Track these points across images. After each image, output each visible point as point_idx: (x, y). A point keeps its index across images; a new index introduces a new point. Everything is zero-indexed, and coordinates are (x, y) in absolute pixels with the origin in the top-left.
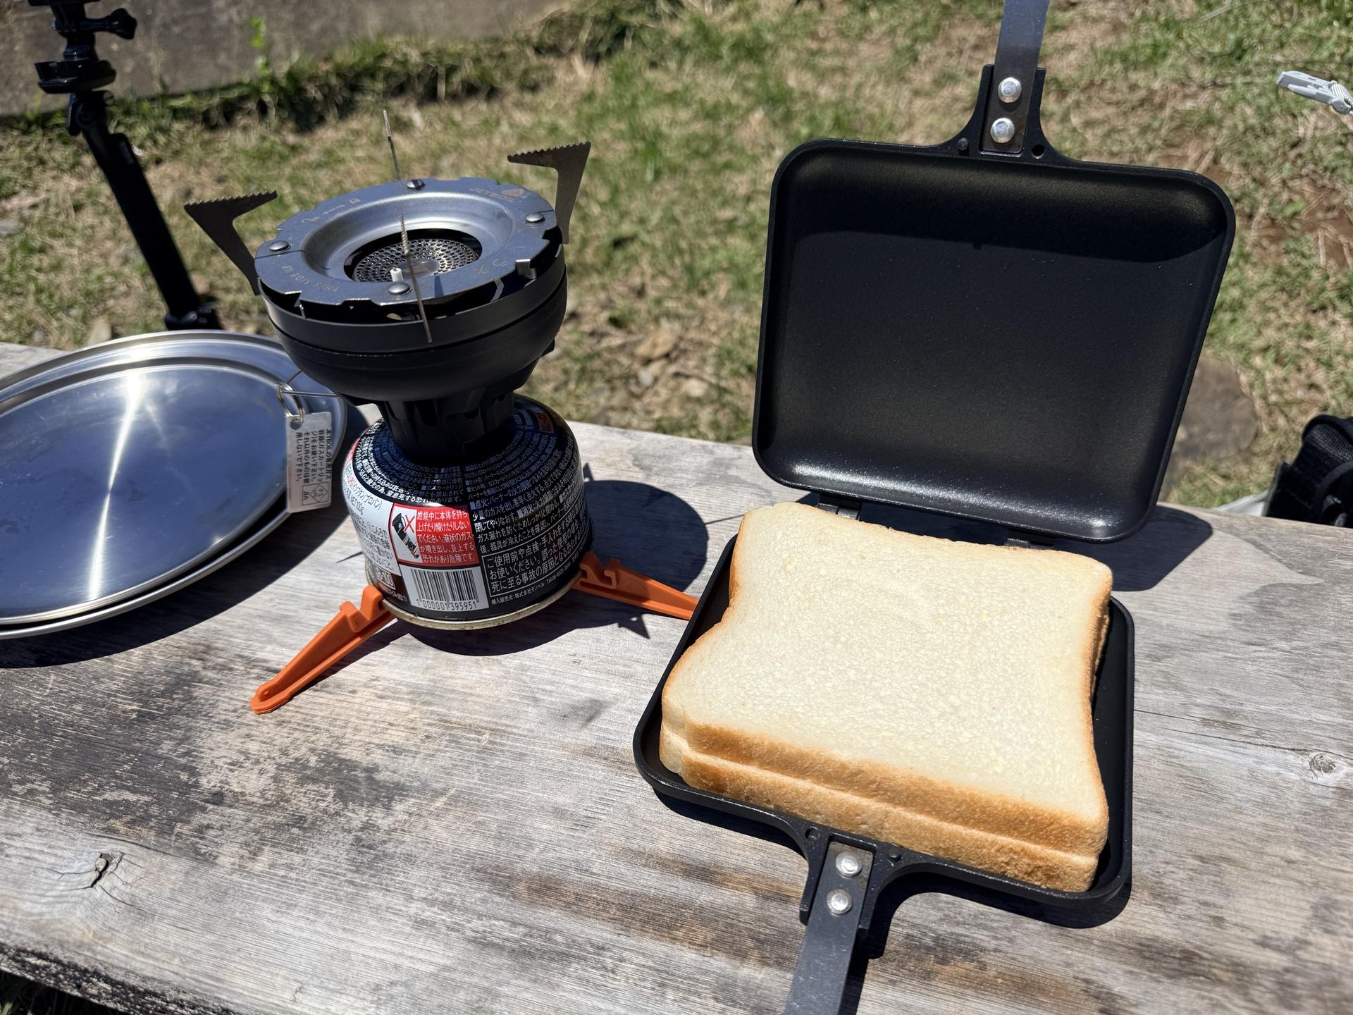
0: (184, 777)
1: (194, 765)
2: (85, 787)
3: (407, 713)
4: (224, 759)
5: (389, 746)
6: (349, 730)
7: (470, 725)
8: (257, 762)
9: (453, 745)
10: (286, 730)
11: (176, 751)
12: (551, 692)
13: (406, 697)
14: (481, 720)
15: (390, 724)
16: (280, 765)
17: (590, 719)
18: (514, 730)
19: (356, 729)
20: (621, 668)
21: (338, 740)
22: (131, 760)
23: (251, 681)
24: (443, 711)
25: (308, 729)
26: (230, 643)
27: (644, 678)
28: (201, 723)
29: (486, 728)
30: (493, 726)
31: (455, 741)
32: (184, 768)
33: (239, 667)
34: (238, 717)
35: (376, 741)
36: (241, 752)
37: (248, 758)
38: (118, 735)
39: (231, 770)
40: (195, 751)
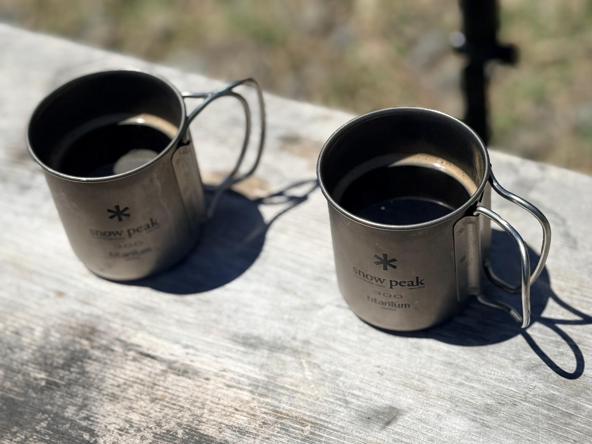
0: (86, 436)
1: (92, 427)
2: (16, 438)
3: (248, 402)
4: (114, 425)
5: (236, 427)
6: (206, 411)
7: (296, 417)
8: (139, 430)
9: (284, 432)
10: (158, 406)
11: (78, 415)
12: (359, 396)
13: (248, 388)
14: (304, 414)
15: (236, 410)
16: (156, 434)
17: (388, 423)
18: (330, 425)
19: (211, 411)
20: (416, 383)
21: (198, 419)
22: (46, 419)
23: (129, 362)
24: (276, 403)
25: (175, 407)
26: (110, 327)
27: (434, 392)
28: (94, 394)
29: (308, 421)
30: (313, 420)
31: (285, 429)
32: (86, 429)
33: (118, 349)
34: (122, 392)
35: (226, 422)
36: (127, 421)
37: (132, 426)
38: (34, 398)
39: (120, 435)
40: (92, 416)
